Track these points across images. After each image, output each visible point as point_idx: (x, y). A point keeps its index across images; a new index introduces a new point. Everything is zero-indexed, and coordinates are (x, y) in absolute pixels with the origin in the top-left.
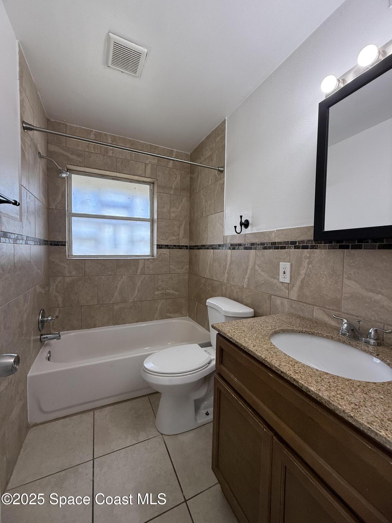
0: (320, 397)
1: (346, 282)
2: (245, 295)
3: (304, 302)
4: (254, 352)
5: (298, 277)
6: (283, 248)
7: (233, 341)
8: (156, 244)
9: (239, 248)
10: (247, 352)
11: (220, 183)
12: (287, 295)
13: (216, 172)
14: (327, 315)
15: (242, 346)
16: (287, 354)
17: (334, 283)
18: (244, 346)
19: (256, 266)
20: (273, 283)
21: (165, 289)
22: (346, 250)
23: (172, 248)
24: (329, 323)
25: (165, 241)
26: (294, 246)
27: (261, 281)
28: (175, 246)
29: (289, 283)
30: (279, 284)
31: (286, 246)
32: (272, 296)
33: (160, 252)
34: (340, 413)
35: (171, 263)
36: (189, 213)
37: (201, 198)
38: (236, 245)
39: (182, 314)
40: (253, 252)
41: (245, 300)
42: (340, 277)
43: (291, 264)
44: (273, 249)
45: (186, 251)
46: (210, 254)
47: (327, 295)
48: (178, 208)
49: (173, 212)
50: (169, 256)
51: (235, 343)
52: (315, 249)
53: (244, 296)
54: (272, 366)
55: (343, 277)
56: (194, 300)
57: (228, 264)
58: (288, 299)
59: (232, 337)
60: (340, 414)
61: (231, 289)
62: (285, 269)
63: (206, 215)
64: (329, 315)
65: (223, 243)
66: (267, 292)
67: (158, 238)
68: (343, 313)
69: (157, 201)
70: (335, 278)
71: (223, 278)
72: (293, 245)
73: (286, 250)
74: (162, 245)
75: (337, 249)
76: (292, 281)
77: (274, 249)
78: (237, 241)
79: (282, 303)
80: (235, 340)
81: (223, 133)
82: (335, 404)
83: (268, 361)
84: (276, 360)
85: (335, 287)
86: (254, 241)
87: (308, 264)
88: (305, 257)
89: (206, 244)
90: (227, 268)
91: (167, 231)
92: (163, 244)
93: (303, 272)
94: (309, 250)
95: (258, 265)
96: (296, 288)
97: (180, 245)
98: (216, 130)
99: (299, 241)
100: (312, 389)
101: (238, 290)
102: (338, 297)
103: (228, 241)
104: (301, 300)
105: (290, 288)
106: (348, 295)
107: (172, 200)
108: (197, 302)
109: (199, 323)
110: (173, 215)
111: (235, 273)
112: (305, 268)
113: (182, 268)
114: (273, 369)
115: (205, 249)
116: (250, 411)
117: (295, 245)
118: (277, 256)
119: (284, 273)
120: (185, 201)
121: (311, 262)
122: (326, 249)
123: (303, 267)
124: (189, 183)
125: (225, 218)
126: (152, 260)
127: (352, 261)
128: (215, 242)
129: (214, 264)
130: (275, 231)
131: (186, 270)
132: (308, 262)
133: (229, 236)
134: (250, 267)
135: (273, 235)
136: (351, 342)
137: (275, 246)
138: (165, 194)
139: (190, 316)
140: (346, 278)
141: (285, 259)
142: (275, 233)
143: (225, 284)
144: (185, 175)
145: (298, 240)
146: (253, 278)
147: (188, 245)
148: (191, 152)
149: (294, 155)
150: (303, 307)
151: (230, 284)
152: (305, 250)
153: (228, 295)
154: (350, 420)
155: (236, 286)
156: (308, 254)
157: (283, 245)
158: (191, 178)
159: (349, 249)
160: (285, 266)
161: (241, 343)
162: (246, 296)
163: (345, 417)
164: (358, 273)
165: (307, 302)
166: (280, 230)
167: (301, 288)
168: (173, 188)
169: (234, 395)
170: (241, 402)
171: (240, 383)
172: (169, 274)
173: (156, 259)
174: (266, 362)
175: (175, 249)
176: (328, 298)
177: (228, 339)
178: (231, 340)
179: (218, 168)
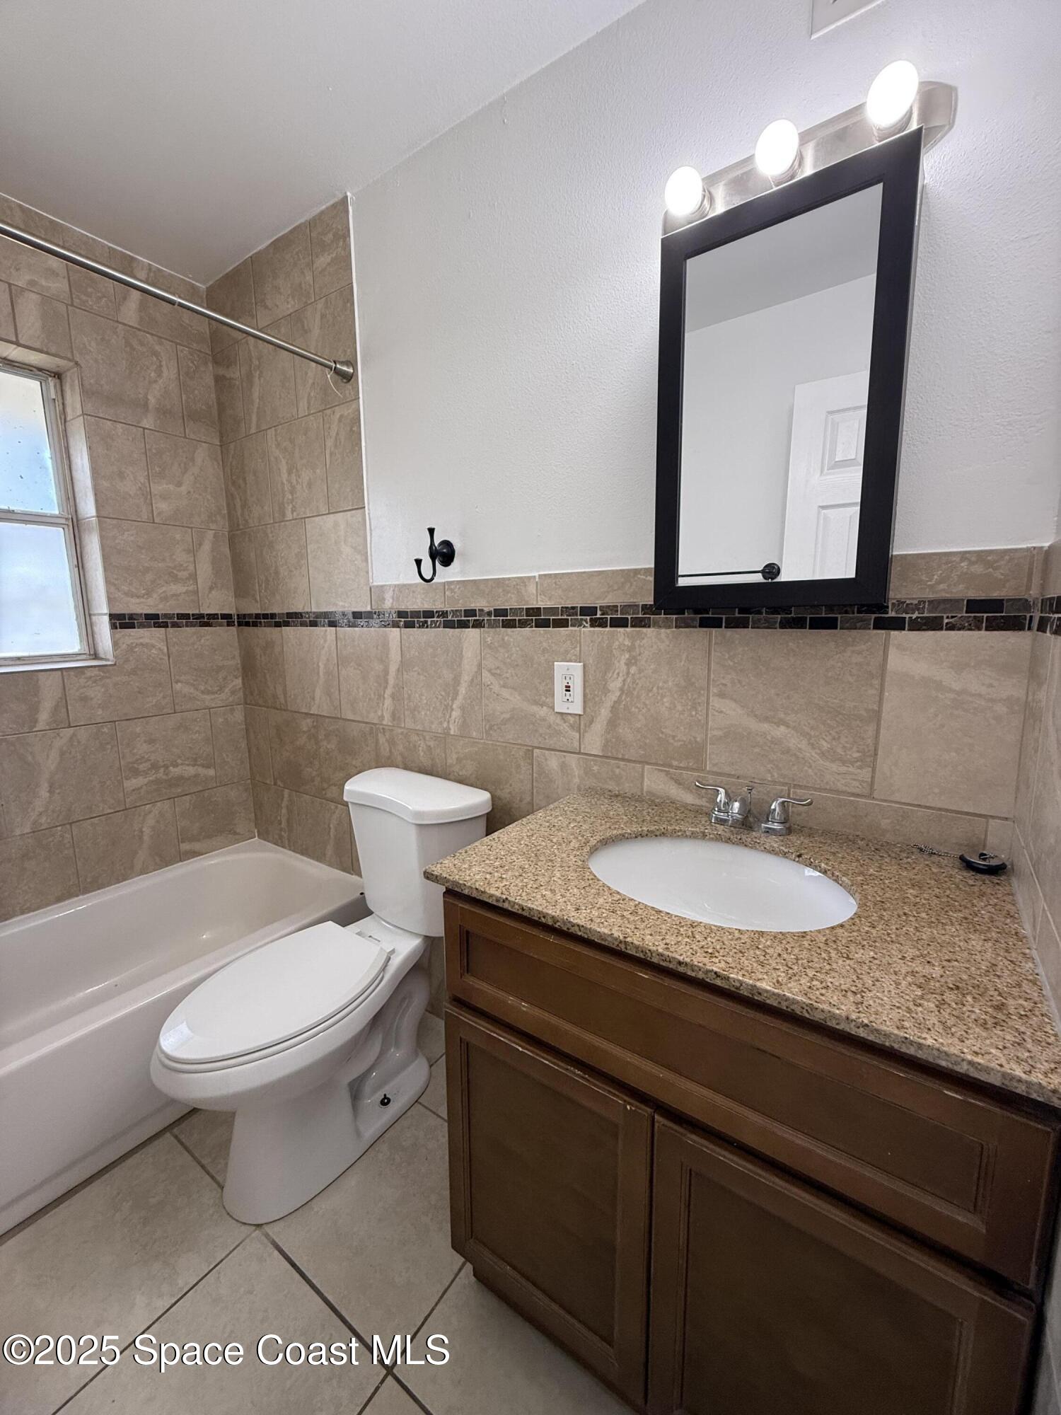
0: (787, 999)
1: (716, 702)
2: (456, 753)
3: (620, 756)
4: (589, 927)
5: (604, 699)
6: (562, 624)
7: (513, 907)
8: (106, 611)
9: (426, 622)
10: (565, 929)
11: (341, 416)
12: (576, 744)
13: (329, 376)
14: (676, 782)
15: (544, 917)
16: (661, 909)
17: (689, 707)
18: (553, 917)
19: (485, 674)
20: (537, 716)
21: (164, 766)
22: (714, 630)
23: (175, 625)
24: (678, 799)
25: (142, 600)
26: (591, 619)
27: (502, 713)
28: (186, 616)
29: (580, 715)
30: (552, 719)
31: (569, 618)
32: (536, 750)
33: (129, 642)
34: (838, 1024)
35: (177, 677)
36: (225, 504)
37: (272, 459)
38: (416, 614)
39: (235, 833)
40: (472, 634)
41: (456, 768)
42: (702, 692)
43: (584, 666)
44: (532, 627)
45: (228, 634)
46: (325, 641)
47: (674, 737)
48: (179, 484)
49: (164, 497)
50: (165, 650)
51: (520, 912)
52: (644, 626)
53: (452, 759)
54: (649, 954)
55: (708, 691)
56: (275, 784)
57: (393, 669)
58: (579, 753)
59: (507, 899)
60: (837, 1027)
61: (409, 742)
62: (568, 678)
63: (298, 515)
64: (678, 782)
65: (369, 609)
66: (519, 742)
67: (112, 589)
68: (709, 772)
69: (90, 448)
70: (692, 695)
71: (380, 713)
72: (588, 618)
73: (570, 628)
74: (131, 616)
75: (696, 627)
76: (588, 709)
77: (536, 627)
78: (419, 604)
79: (563, 766)
80: (519, 905)
81: (341, 243)
82: (826, 1007)
83: (636, 942)
84: (651, 935)
85: (692, 716)
86: (473, 605)
87: (628, 664)
88: (619, 647)
89: (306, 610)
90: (391, 681)
91: (146, 565)
92: (139, 611)
93: (615, 685)
94: (629, 629)
95: (490, 671)
96: (599, 726)
97: (202, 612)
98: (311, 224)
99: (603, 607)
100: (764, 985)
101: (432, 744)
102: (698, 739)
103: (386, 601)
104: (612, 753)
105: (582, 726)
106: (720, 733)
107: (154, 451)
108: (286, 792)
109: (304, 852)
110: (162, 506)
111: (417, 695)
112: (621, 675)
113: (221, 689)
114: (652, 960)
115: (303, 624)
116: (578, 1075)
117: (592, 615)
118: (545, 645)
119: (567, 690)
120: (203, 458)
121: (636, 660)
122: (669, 627)
123: (617, 671)
124: (213, 396)
125: (371, 529)
126: (96, 672)
127: (727, 656)
128: (341, 603)
129: (343, 672)
130: (535, 577)
131: (233, 693)
132: (628, 659)
133: (390, 585)
134: (466, 678)
135: (532, 589)
136: (744, 837)
137: (537, 618)
138: (119, 426)
139: (264, 835)
140: (715, 695)
141: (567, 652)
142: (537, 583)
143: (387, 728)
144: (193, 362)
145: (599, 603)
146: (476, 708)
147: (233, 611)
148: (211, 283)
149: (582, 369)
150: (617, 771)
151: (404, 728)
152: (619, 629)
153: (399, 758)
154: (862, 1033)
155: (425, 734)
156: (627, 640)
157: (560, 617)
158: (221, 383)
159: (721, 627)
160: (568, 672)
161: (540, 909)
162: (457, 759)
163: (850, 1029)
164: (740, 682)
165: (626, 757)
166: (551, 574)
167: (612, 724)
168: (150, 407)
169: (520, 1046)
170: (547, 1060)
171: (537, 1012)
172: (175, 713)
173: (115, 664)
174: (628, 948)
175: (187, 626)
176: (676, 744)
177: (495, 903)
178: (506, 906)
179: (335, 362)
